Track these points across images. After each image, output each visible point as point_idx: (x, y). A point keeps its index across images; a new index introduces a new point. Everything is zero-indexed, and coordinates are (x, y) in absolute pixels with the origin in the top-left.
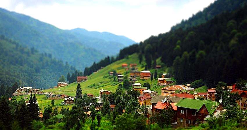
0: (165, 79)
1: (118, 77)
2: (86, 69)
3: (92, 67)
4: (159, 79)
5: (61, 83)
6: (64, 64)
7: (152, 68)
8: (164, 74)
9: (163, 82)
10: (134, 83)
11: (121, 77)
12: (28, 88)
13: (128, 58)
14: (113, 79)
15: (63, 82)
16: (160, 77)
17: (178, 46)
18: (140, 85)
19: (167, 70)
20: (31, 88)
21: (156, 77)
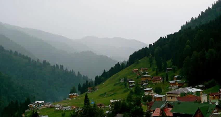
0: (176, 81)
1: (130, 83)
2: (97, 78)
3: (103, 75)
4: (171, 82)
5: (73, 94)
6: (77, 74)
7: (163, 70)
8: (176, 77)
9: (176, 85)
10: (146, 88)
11: (132, 83)
12: (40, 102)
13: (138, 63)
14: (124, 86)
15: (75, 93)
16: (172, 80)
17: (187, 46)
18: (152, 90)
19: (178, 72)
20: (43, 102)
21: (167, 80)
